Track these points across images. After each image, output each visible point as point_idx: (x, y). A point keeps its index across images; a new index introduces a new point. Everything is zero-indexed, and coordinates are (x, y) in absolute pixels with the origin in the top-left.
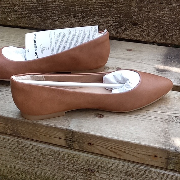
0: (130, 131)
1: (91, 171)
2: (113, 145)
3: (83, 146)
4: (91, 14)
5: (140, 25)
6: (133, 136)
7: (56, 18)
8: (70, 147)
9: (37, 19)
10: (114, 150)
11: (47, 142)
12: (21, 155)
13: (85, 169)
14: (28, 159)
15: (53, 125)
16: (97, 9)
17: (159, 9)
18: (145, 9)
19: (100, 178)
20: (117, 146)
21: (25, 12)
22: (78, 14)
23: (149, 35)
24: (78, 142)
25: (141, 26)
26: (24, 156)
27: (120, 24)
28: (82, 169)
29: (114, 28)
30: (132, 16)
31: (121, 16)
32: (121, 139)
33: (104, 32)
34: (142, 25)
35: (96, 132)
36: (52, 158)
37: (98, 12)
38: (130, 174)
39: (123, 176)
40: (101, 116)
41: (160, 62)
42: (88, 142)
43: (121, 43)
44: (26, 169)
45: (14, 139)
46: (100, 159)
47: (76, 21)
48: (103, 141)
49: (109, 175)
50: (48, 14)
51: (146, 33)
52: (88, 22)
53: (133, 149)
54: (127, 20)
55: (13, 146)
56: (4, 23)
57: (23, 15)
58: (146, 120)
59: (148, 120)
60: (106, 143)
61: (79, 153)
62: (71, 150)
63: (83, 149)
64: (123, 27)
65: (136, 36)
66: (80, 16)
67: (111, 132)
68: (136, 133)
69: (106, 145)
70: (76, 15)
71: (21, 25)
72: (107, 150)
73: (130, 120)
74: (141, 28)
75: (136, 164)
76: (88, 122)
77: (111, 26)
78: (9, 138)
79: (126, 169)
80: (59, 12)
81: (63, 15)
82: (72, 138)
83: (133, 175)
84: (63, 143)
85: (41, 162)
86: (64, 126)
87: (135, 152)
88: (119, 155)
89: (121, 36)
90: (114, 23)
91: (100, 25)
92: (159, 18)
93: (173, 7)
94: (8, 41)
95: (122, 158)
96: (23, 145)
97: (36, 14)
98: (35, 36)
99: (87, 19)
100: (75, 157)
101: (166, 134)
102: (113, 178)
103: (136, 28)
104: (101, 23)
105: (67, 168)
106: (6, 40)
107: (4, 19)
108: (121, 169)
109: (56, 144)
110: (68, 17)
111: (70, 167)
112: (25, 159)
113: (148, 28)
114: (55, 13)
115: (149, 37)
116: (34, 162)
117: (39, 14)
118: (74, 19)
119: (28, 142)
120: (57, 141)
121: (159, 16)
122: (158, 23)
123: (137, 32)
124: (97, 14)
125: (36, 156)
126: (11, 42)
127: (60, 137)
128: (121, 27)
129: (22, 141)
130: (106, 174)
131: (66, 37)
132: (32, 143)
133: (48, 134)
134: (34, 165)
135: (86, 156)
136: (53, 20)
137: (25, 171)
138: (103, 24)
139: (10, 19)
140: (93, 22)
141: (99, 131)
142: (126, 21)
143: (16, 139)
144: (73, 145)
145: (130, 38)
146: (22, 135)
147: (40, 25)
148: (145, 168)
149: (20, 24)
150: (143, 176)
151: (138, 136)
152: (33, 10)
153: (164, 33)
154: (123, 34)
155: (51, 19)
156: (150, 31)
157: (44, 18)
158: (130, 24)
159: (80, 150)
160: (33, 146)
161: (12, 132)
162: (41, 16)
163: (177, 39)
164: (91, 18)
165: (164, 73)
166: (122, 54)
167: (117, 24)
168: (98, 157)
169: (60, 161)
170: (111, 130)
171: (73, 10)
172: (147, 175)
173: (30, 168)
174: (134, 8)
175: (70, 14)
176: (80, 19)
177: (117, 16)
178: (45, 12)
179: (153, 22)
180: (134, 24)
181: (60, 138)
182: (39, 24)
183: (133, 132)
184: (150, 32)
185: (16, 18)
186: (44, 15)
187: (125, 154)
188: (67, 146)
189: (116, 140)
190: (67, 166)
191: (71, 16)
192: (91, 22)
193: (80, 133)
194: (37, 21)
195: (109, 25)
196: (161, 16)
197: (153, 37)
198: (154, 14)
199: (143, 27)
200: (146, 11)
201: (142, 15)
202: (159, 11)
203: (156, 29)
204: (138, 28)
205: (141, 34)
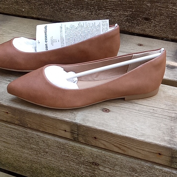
0: (135, 128)
1: (96, 164)
2: (118, 141)
3: (88, 140)
4: (104, 8)
5: (152, 19)
6: (138, 132)
7: (68, 10)
8: (75, 140)
9: (50, 10)
10: (118, 145)
11: (52, 133)
12: (28, 145)
13: (90, 162)
14: (34, 149)
15: (59, 118)
16: (110, 2)
17: (172, 4)
18: (158, 4)
19: (104, 172)
20: (121, 142)
21: (38, 3)
22: (90, 7)
23: (161, 31)
24: (83, 136)
25: (153, 21)
26: (31, 146)
27: (132, 18)
28: (87, 162)
29: (126, 22)
30: (145, 11)
31: (133, 11)
32: (125, 135)
33: (114, 26)
34: (153, 20)
35: (101, 127)
36: (57, 150)
37: (110, 5)
38: (134, 170)
39: (127, 172)
40: (107, 110)
41: (170, 58)
42: (92, 136)
43: (132, 37)
44: (32, 159)
45: (21, 129)
46: (104, 154)
47: (88, 14)
48: (108, 136)
49: (113, 169)
50: (61, 6)
51: (158, 28)
52: (100, 15)
53: (137, 145)
54: (139, 14)
55: (20, 136)
56: (18, 13)
57: (36, 6)
58: (152, 117)
59: (154, 117)
60: (111, 138)
61: (84, 146)
62: (76, 143)
63: (88, 142)
64: (135, 22)
65: (148, 31)
66: (93, 8)
67: (116, 127)
68: (142, 130)
69: (110, 140)
70: (88, 8)
71: (35, 16)
72: (112, 145)
73: (137, 117)
74: (153, 23)
75: (140, 160)
76: (94, 116)
77: (123, 20)
78: (16, 127)
79: (130, 164)
80: (71, 5)
81: (75, 8)
82: (77, 131)
83: (137, 171)
84: (68, 135)
85: (47, 153)
86: (70, 119)
87: (139, 149)
88: (123, 150)
89: (132, 30)
90: (126, 17)
91: (112, 18)
92: (171, 14)
94: (21, 31)
95: (126, 153)
96: (30, 135)
97: (49, 6)
98: (46, 28)
99: (99, 12)
100: (80, 150)
101: (171, 132)
102: (117, 172)
103: (148, 23)
104: (113, 17)
105: (72, 160)
106: (18, 31)
107: (18, 9)
108: (124, 164)
109: (61, 136)
110: (80, 10)
111: (74, 160)
112: (32, 149)
113: (160, 23)
114: (68, 5)
115: (161, 32)
116: (41, 153)
117: (52, 5)
118: (86, 11)
119: (34, 132)
120: (63, 133)
121: (172, 11)
122: (171, 19)
123: (149, 27)
124: (110, 8)
125: (42, 147)
126: (23, 33)
127: (66, 129)
128: (133, 22)
129: (29, 131)
130: (110, 168)
131: (76, 30)
132: (38, 134)
133: (54, 126)
134: (40, 156)
135: (90, 150)
136: (65, 12)
137: (31, 160)
138: (115, 17)
139: (23, 10)
140: (105, 15)
141: (104, 126)
142: (138, 16)
143: (23, 129)
144: (78, 138)
145: (141, 32)
146: (29, 126)
147: (53, 17)
148: (148, 165)
149: (33, 15)
150: (146, 172)
151: (143, 132)
152: (46, 2)
153: (176, 29)
154: (134, 28)
155: (64, 11)
156: (162, 26)
157: (57, 10)
158: (142, 19)
159: (85, 143)
160: (40, 137)
161: (19, 122)
162: (53, 7)
164: (103, 11)
165: (174, 69)
166: (133, 49)
167: (129, 18)
168: (103, 151)
169: (65, 152)
170: (116, 125)
171: (86, 2)
172: (151, 171)
173: (36, 158)
174: (147, 3)
175: (83, 7)
176: (92, 12)
177: (129, 10)
178: (58, 3)
179: (166, 18)
180: (147, 19)
181: (66, 131)
182: (52, 15)
183: (138, 129)
185: (29, 9)
186: (56, 6)
187: (129, 149)
188: (72, 139)
189: (121, 135)
190: (72, 159)
191: (83, 9)
192: (103, 15)
193: (85, 127)
194: (49, 13)
195: (121, 18)
196: (174, 12)
197: (164, 32)
198: (167, 9)
199: (155, 22)
200: (158, 6)
201: (155, 10)
202: (172, 6)
203: (169, 25)
204: (150, 23)
205: (152, 29)
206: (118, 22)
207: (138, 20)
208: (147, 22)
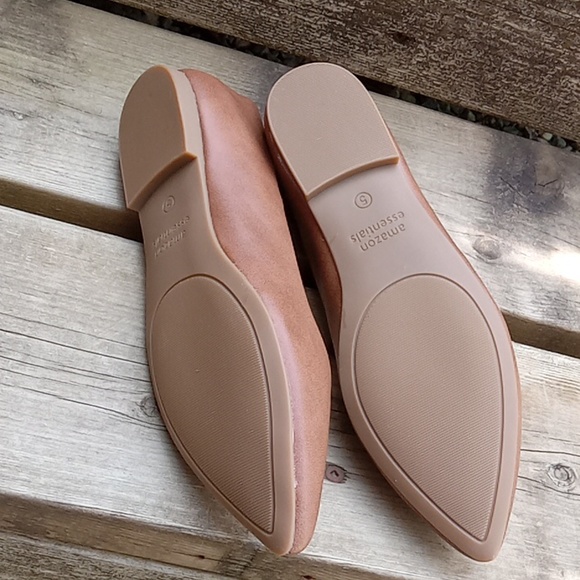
5: (420, 43)
11: (143, 556)
17: (507, 13)
23: (439, 80)
24: (267, 570)
25: (423, 48)
26: (32, 570)
27: (351, 26)
29: (322, 35)
31: (362, 3)
34: (426, 46)
40: (337, 470)
41: (477, 204)
42: (299, 574)
51: (433, 72)
54: (379, 18)
64: (358, 39)
65: (394, 75)
67: (383, 547)
74: (421, 54)
82: (248, 561)
84: (207, 565)
90: (330, 17)
92: (494, 39)
93: (557, 19)
96: (43, 552)
103: (403, 49)
104: (277, 7)
112: (34, 574)
113: (445, 58)
115: (438, 86)
120: (187, 561)
121: (497, 32)
122: (487, 54)
123: (401, 64)
125: (83, 575)
127: (204, 555)
128: (350, 37)
132: (82, 552)
133: (162, 545)
138: (286, 12)
141: (346, 546)
142: (375, 23)
144: (242, 572)
146: (52, 536)
153: (494, 85)
154: (349, 57)
156: (449, 69)
158: (386, 35)
160: (85, 559)
161: (12, 525)
163: (528, 109)
167: (338, 23)
170: (382, 541)
179: (471, 47)
180: (401, 38)
181: (202, 557)
184: (447, 71)
195: (306, 19)
196: (504, 35)
197: (450, 88)
198: (484, 23)
199: (428, 52)
200: (460, 7)
201: (442, 16)
202: (504, 18)
203: (473, 68)
204: (410, 53)
205: (412, 71)
206: (293, 27)
207: (369, 34)
208: (402, 46)
